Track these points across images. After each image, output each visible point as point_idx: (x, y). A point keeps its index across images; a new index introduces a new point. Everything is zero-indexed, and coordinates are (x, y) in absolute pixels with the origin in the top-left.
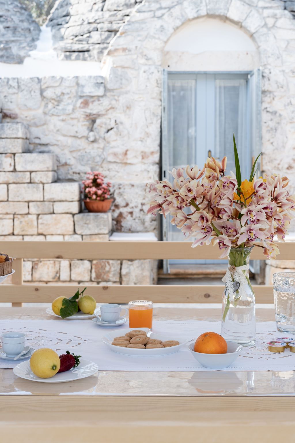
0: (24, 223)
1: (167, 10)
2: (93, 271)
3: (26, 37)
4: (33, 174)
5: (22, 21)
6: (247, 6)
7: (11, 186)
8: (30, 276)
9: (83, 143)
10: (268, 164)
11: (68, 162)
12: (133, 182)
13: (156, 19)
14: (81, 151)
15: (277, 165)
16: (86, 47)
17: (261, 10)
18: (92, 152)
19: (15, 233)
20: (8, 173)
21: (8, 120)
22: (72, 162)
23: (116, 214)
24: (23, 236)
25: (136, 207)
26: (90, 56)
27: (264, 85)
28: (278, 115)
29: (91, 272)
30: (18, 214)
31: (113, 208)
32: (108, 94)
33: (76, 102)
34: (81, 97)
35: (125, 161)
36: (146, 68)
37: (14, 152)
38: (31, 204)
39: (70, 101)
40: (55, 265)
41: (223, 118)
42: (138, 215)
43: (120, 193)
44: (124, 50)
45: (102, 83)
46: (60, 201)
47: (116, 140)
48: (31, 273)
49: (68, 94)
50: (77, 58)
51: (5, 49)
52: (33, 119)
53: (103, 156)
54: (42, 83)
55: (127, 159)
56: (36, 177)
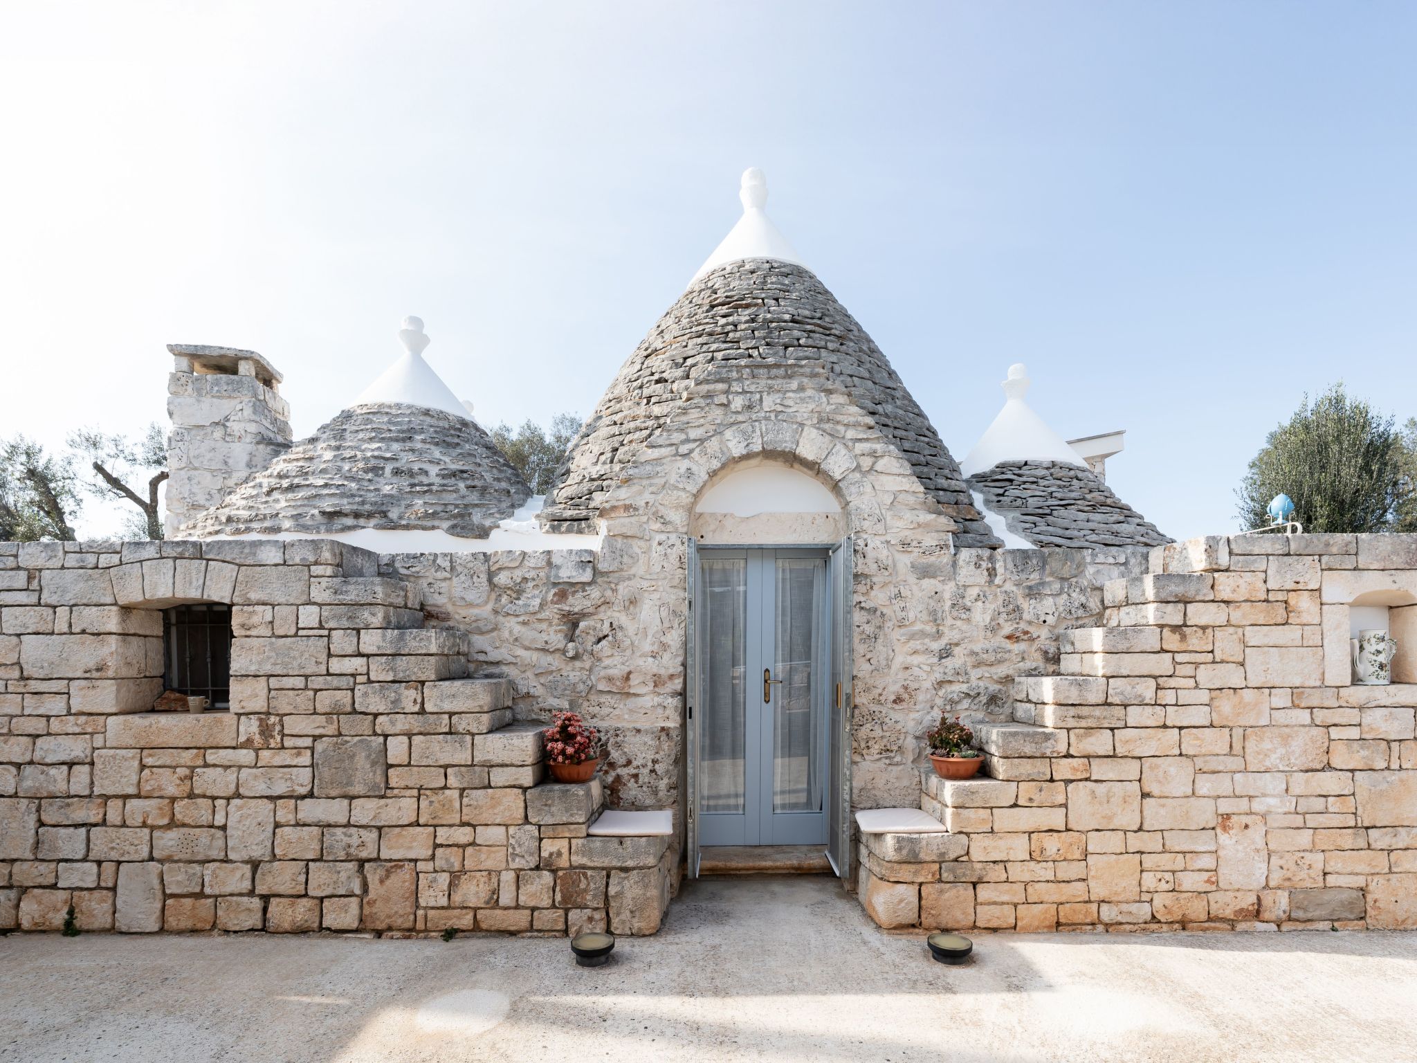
0: (436, 804)
1: (698, 443)
2: (558, 889)
3: (500, 501)
4: (455, 718)
5: (498, 480)
6: (828, 438)
7: (416, 739)
8: (446, 898)
9: (556, 661)
10: (862, 694)
11: (532, 691)
12: (638, 726)
13: (679, 458)
14: (554, 674)
15: (877, 696)
16: (584, 513)
17: (850, 444)
18: (572, 674)
19: (421, 821)
20: (410, 716)
21: (434, 622)
22: (538, 691)
23: (610, 779)
24: (435, 826)
25: (644, 766)
26: (589, 527)
27: (856, 565)
28: (878, 613)
29: (554, 891)
30: (426, 789)
31: (605, 768)
32: (599, 580)
33: (546, 592)
34: (555, 584)
35: (626, 690)
36: (663, 537)
37: (423, 679)
38: (449, 771)
39: (537, 592)
40: (490, 879)
41: (789, 619)
42: (646, 780)
43: (617, 743)
44: (627, 508)
45: (590, 562)
46: (502, 766)
47: (612, 655)
48: (447, 893)
49: (534, 579)
50: (569, 531)
51: (461, 515)
52: (475, 621)
53: (589, 683)
54: (491, 563)
55: (630, 686)
56: (462, 724)
